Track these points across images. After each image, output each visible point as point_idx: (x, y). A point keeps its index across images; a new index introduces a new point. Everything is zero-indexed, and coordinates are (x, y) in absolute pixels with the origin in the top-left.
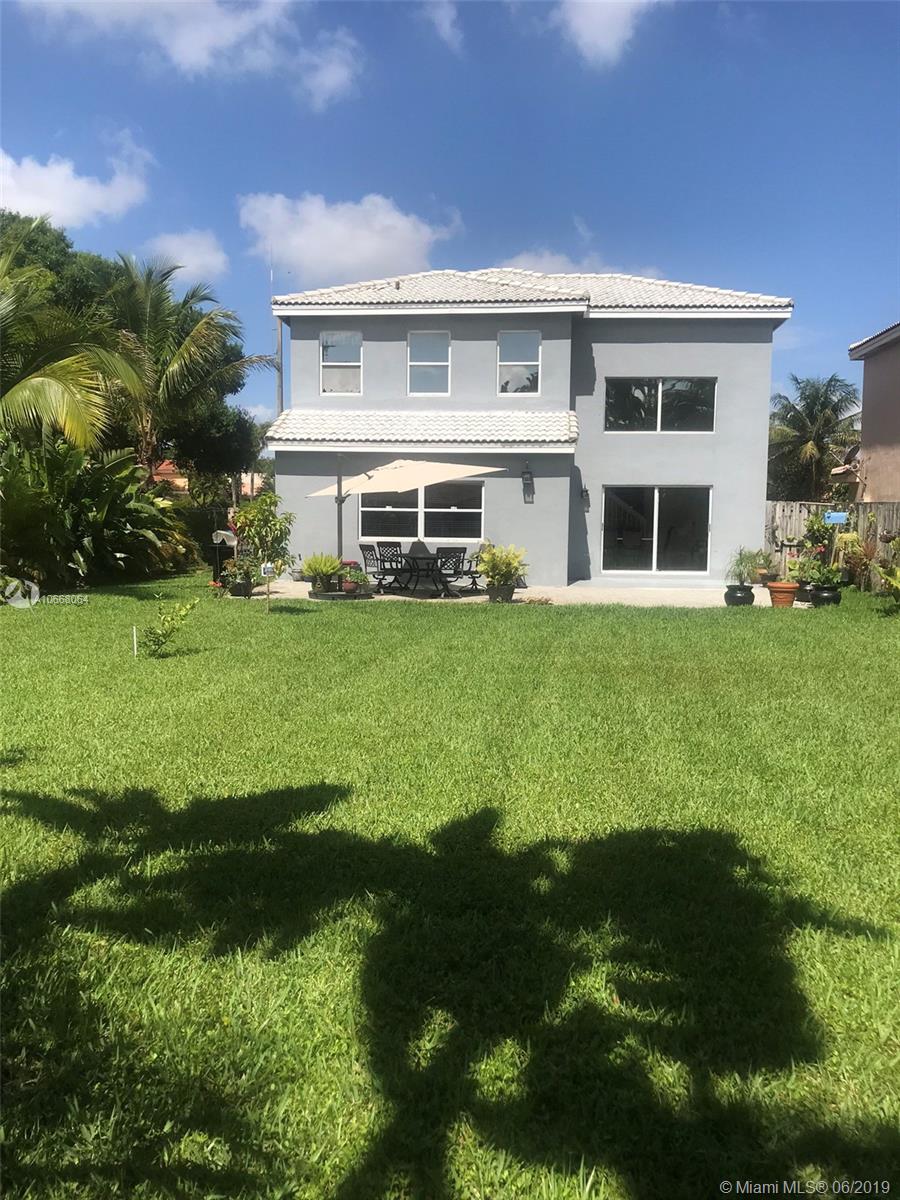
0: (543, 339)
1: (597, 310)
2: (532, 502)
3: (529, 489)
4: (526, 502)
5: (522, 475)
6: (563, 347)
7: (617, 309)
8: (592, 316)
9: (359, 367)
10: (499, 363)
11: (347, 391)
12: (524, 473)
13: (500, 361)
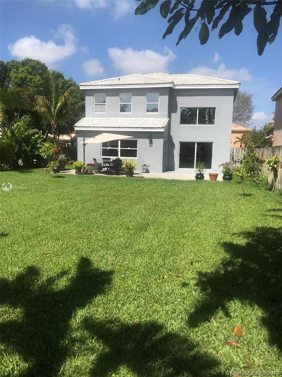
0: (160, 95)
1: (177, 86)
2: (152, 147)
3: (151, 142)
4: (150, 147)
5: (148, 138)
6: (166, 98)
7: (184, 86)
8: (176, 88)
9: (105, 104)
10: (146, 103)
11: (102, 112)
12: (149, 137)
13: (147, 102)
